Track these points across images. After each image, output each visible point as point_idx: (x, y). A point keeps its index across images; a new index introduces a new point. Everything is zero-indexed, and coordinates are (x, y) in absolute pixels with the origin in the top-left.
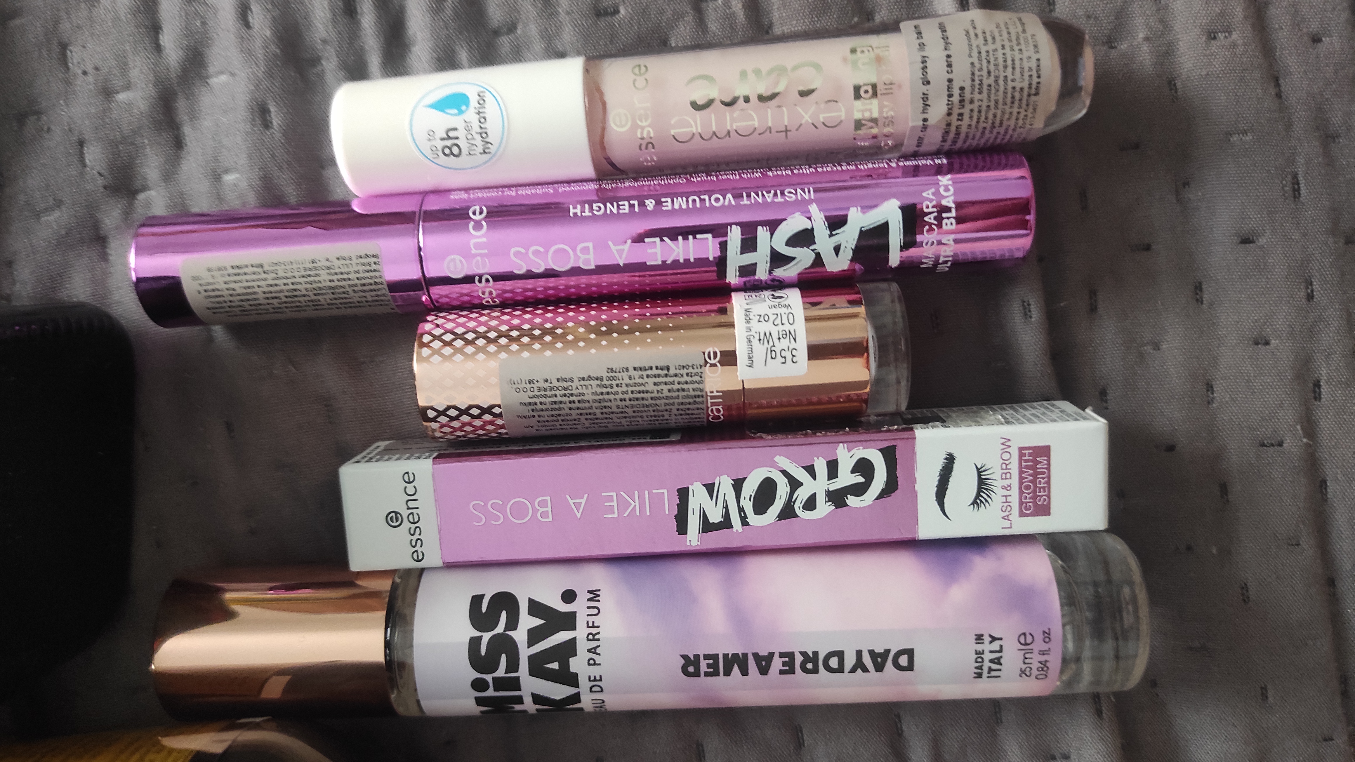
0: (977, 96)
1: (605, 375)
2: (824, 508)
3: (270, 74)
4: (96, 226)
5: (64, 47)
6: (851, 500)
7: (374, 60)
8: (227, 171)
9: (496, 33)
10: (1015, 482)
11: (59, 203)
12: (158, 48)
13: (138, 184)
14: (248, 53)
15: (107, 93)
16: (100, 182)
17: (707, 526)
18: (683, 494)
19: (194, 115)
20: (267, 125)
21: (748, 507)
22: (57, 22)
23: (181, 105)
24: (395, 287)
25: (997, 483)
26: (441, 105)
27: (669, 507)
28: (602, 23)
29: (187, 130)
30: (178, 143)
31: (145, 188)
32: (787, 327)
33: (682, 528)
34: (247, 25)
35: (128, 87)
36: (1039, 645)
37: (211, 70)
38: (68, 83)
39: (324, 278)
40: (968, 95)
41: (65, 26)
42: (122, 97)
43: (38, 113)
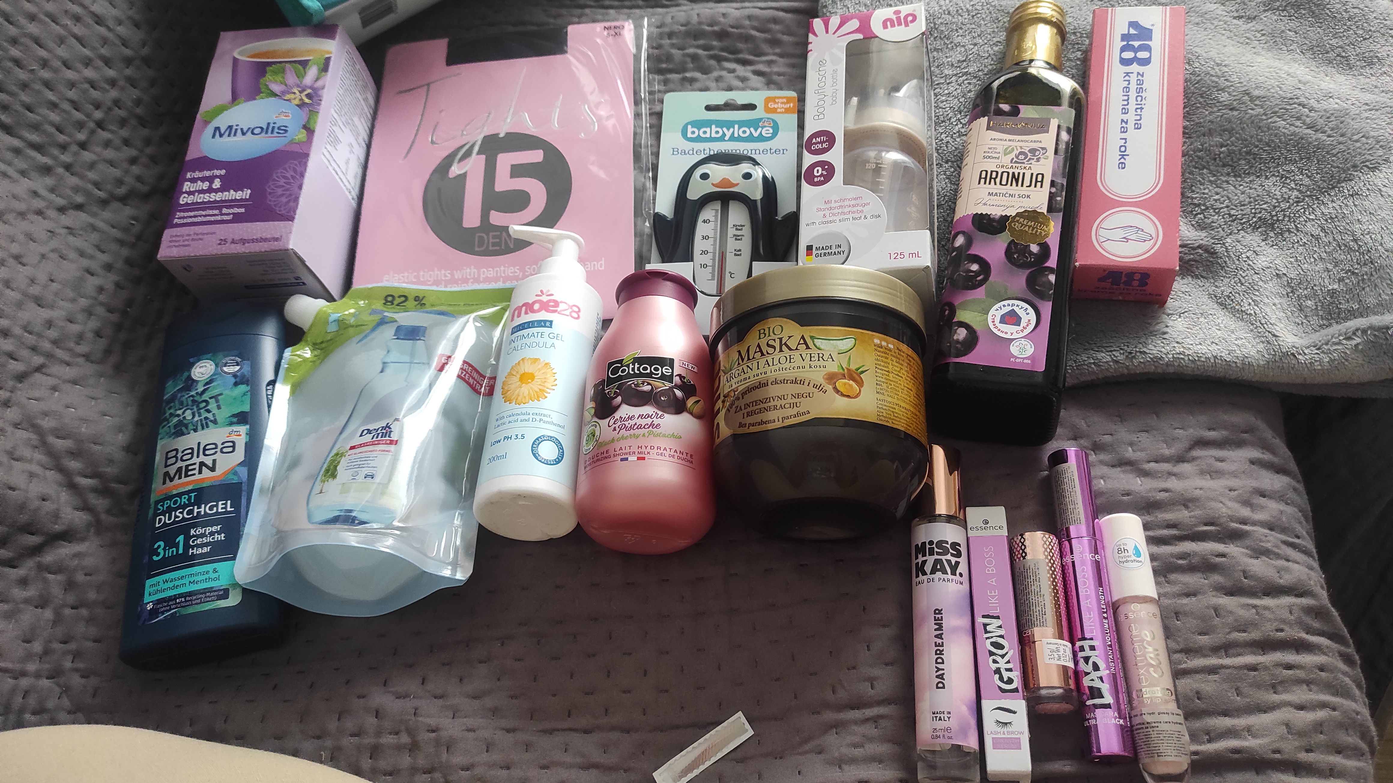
0: (1155, 732)
1: (1042, 593)
2: (994, 666)
3: (1142, 497)
4: (1081, 438)
5: (1147, 431)
6: (997, 676)
7: (1151, 533)
8: (1104, 481)
9: (1165, 577)
10: (1006, 736)
11: (1089, 426)
12: (1149, 462)
13: (1097, 452)
14: (1150, 491)
15: (1131, 444)
16: (1098, 440)
17: (985, 625)
18: (998, 618)
19: (1124, 472)
20: (1123, 495)
21: (994, 640)
22: (1156, 430)
23: (1128, 468)
24: (1068, 530)
25: (1005, 730)
26: (1136, 548)
27: (992, 613)
28: (1173, 614)
29: (1119, 469)
30: (1113, 466)
31: (1096, 454)
32: (1062, 659)
33: (984, 617)
34: (1160, 491)
35: (1133, 451)
36: (946, 734)
37: (1142, 479)
38: (1134, 432)
39: (1070, 507)
40: (1155, 729)
41: (1155, 432)
42: (1130, 449)
43: (1121, 421)
